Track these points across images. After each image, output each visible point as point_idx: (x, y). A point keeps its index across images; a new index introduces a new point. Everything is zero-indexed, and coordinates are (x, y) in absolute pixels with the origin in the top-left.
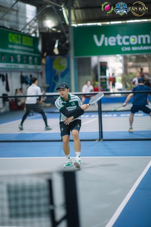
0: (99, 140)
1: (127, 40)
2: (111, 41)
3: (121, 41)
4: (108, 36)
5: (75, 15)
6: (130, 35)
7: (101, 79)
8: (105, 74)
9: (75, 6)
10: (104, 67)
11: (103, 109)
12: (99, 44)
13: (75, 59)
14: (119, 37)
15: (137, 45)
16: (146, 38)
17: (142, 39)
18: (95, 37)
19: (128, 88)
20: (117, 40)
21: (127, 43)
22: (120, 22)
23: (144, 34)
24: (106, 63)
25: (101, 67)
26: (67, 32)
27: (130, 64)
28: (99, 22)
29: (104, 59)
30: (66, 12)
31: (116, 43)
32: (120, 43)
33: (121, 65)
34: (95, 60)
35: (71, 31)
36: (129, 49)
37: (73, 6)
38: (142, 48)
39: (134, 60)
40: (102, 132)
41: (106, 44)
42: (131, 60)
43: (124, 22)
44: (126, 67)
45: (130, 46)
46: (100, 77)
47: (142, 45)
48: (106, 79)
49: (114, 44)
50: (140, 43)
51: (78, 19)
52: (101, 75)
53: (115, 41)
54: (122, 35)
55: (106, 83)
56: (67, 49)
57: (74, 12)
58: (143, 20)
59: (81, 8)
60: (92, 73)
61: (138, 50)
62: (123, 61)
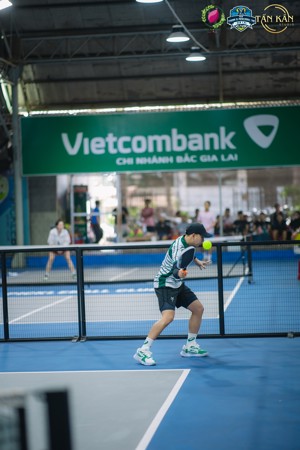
0: (79, 339)
1: (127, 145)
2: (96, 146)
3: (115, 145)
4: (90, 135)
5: (25, 94)
6: (132, 136)
7: (76, 218)
8: (84, 210)
9: (24, 75)
10: (81, 196)
11: (87, 279)
12: (72, 151)
13: (24, 179)
14: (111, 138)
15: (146, 154)
16: (164, 142)
17: (155, 142)
18: (65, 137)
19: (128, 238)
20: (107, 144)
21: (128, 151)
22: (114, 110)
23: (160, 134)
24: (86, 187)
25: (76, 195)
26: (9, 127)
27: (131, 189)
28: (72, 109)
29: (82, 179)
30: (7, 87)
31: (106, 148)
32: (112, 151)
33: (114, 191)
34: (63, 181)
35: (17, 125)
36: (130, 161)
37: (21, 76)
38: (155, 160)
39: (137, 182)
40: (84, 323)
41: (86, 152)
42: (132, 182)
43: (120, 109)
44: (123, 195)
45: (133, 155)
46: (73, 215)
47: (156, 153)
48: (85, 218)
49: (102, 152)
50: (151, 150)
51: (30, 102)
52: (76, 211)
53: (103, 145)
54: (118, 135)
55: (85, 226)
56: (10, 159)
57: (24, 89)
58: (157, 108)
59: (36, 81)
60: (59, 207)
61: (147, 164)
62: (118, 184)
